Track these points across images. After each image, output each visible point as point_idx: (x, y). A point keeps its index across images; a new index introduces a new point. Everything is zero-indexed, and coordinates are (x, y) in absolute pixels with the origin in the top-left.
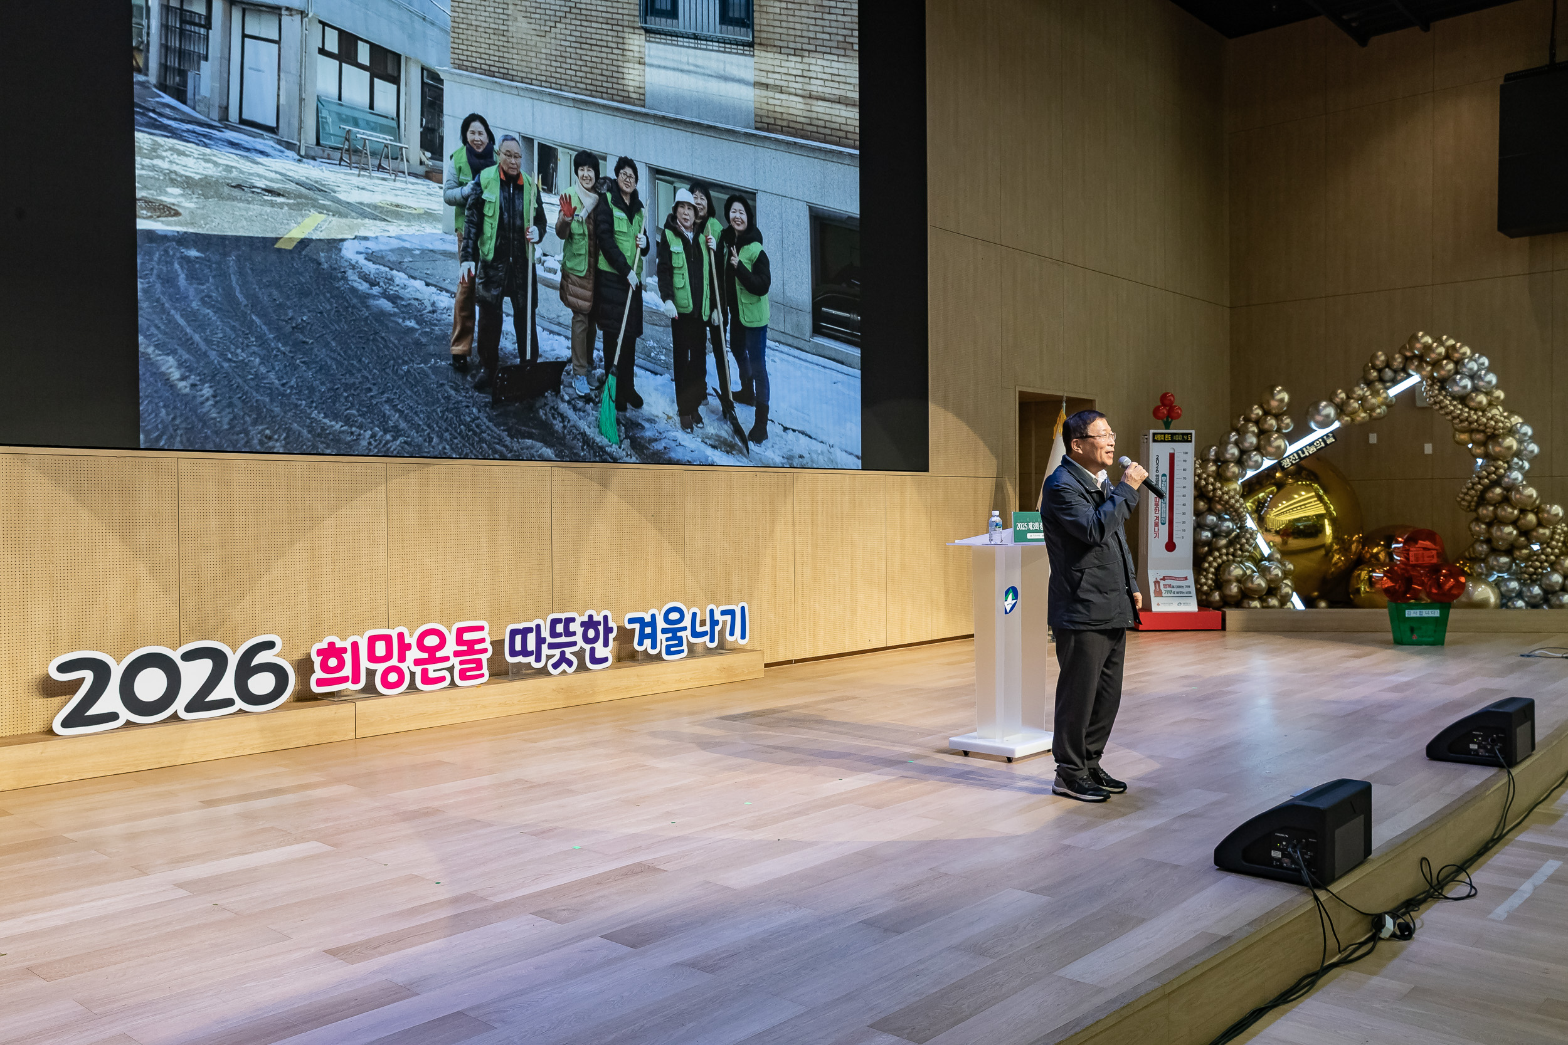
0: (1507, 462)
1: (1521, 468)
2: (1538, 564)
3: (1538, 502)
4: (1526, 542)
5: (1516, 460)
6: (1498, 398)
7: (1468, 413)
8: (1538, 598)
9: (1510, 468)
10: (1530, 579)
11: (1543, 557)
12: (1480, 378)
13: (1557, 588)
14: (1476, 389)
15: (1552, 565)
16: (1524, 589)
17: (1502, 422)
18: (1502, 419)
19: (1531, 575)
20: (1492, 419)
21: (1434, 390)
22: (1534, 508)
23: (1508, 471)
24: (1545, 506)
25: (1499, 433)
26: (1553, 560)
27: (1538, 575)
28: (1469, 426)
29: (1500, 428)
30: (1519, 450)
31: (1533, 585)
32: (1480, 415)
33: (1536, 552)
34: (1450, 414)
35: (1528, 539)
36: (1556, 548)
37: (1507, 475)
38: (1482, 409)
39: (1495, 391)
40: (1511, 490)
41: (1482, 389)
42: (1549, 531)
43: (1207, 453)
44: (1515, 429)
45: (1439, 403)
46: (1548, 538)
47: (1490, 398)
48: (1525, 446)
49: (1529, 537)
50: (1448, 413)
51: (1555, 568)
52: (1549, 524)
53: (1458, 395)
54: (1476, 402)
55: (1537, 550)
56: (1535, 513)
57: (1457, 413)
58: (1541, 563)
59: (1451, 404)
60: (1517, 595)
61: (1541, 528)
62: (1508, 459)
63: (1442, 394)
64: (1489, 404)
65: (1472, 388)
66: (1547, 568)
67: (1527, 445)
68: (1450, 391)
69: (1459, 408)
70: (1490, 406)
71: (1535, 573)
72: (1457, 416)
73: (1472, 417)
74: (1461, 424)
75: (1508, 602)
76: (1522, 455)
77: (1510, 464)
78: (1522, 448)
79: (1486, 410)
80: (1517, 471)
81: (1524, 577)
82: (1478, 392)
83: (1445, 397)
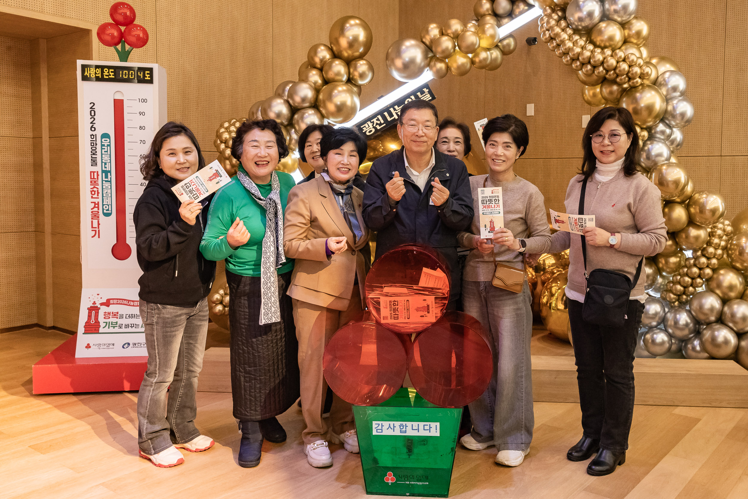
0: (649, 129)
1: (669, 139)
2: (688, 280)
3: (689, 190)
4: (674, 248)
5: (661, 127)
6: (639, 33)
7: (592, 52)
9: (651, 138)
10: (678, 300)
11: (696, 271)
13: (713, 318)
14: (605, 17)
15: (709, 280)
16: (670, 316)
17: (641, 67)
18: (641, 61)
19: (679, 296)
20: (624, 60)
21: (551, 20)
22: (685, 199)
23: (649, 142)
24: (700, 195)
25: (635, 83)
26: (708, 274)
27: (688, 296)
28: (594, 72)
29: (638, 76)
30: (666, 111)
31: (681, 309)
32: (608, 55)
33: (687, 263)
34: (568, 54)
35: (676, 243)
36: (714, 257)
37: (646, 148)
38: (613, 46)
39: (634, 21)
40: (651, 170)
41: (616, 17)
42: (705, 232)
43: (255, 111)
44: (662, 79)
45: (555, 39)
46: (703, 242)
47: (626, 32)
48: (675, 105)
49: (677, 240)
50: (566, 54)
51: (711, 287)
52: (705, 222)
53: (581, 25)
54: (606, 37)
55: (689, 259)
56: (685, 207)
57: (575, 52)
58: (693, 279)
59: (571, 39)
60: (659, 324)
61: (693, 228)
62: (649, 124)
63: (561, 25)
64: (624, 40)
65: (601, 15)
66: (702, 286)
67: (677, 104)
68: (572, 22)
69: (581, 45)
70: (627, 44)
71: (684, 293)
72: (576, 56)
73: (597, 59)
74: (583, 70)
75: (647, 333)
76: (670, 118)
77: (653, 131)
78: (670, 108)
79: (620, 48)
80: (663, 143)
81: (670, 297)
82: (609, 21)
83: (563, 30)
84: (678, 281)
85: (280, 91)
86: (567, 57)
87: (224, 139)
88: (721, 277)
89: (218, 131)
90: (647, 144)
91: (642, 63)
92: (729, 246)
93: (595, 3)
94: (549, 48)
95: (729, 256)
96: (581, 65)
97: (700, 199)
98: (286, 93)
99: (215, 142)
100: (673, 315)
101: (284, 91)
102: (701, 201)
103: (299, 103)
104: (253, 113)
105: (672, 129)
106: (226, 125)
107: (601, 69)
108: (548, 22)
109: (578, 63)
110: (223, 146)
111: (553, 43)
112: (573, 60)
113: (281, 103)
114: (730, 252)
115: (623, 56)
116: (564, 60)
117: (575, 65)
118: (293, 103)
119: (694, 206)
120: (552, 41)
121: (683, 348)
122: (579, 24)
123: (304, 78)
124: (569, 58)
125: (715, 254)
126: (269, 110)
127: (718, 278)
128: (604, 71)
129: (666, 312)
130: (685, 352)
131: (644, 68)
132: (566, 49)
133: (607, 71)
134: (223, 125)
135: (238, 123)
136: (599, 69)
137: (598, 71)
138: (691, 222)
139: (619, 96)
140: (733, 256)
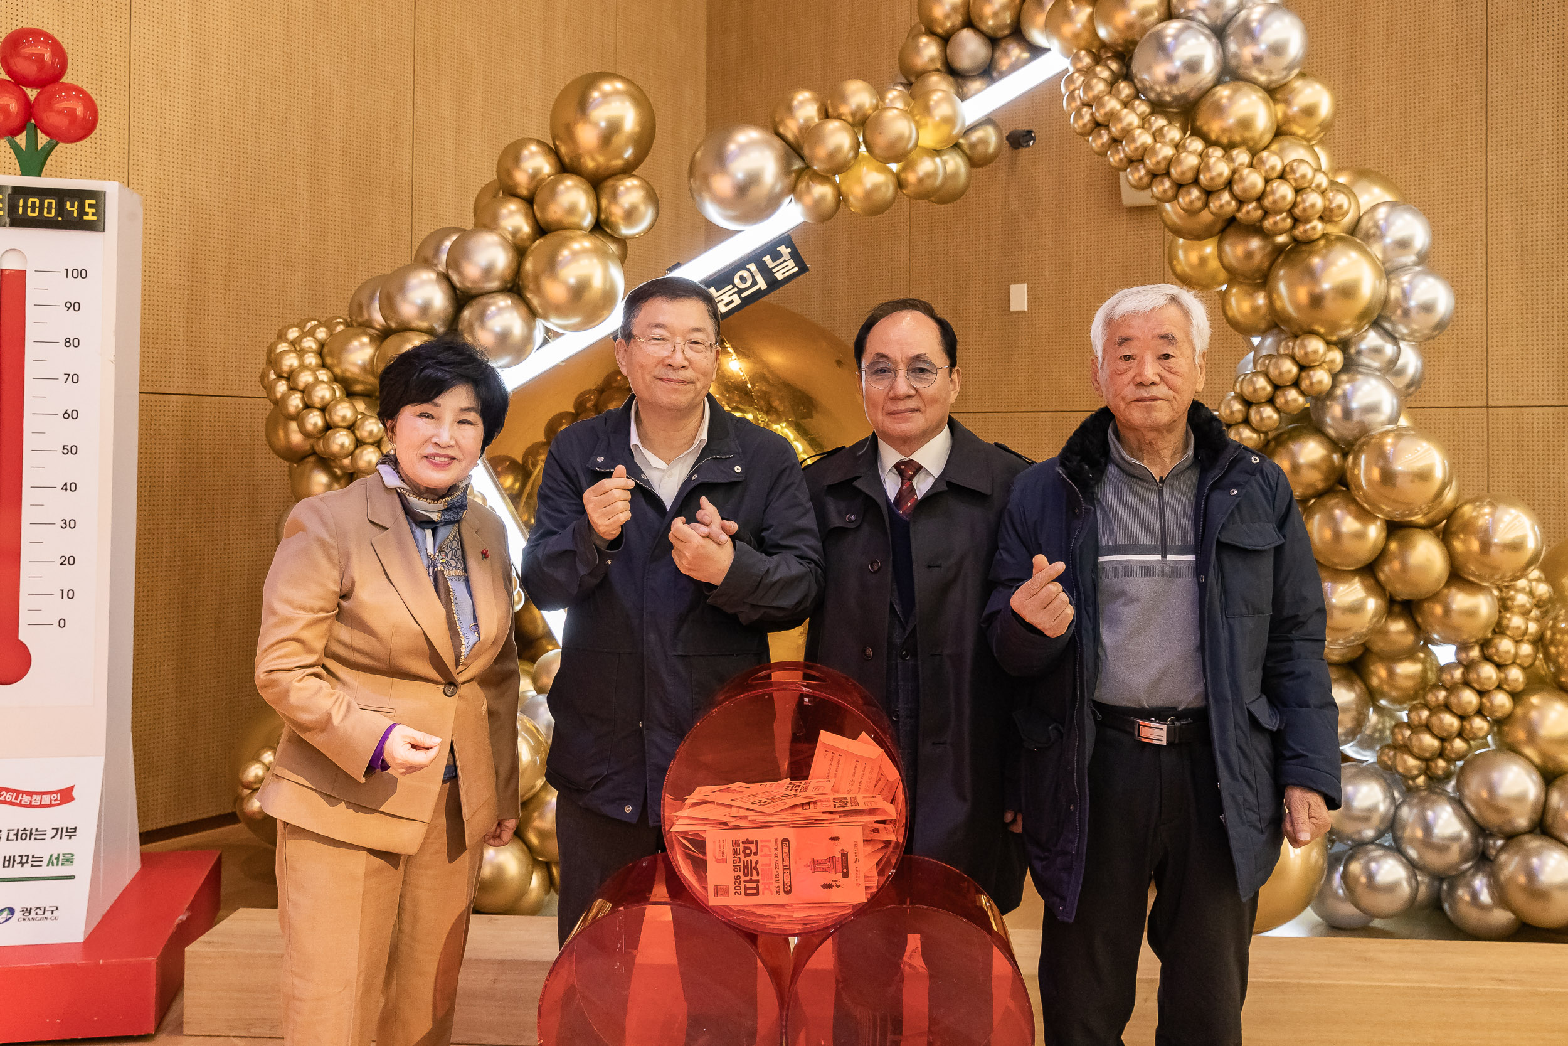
0: (1344, 345)
1: (1391, 368)
2: (1450, 721)
3: (1449, 496)
4: (1410, 639)
5: (1372, 339)
6: (1309, 111)
7: (1201, 155)
8: (1454, 855)
9: (1350, 366)
10: (1427, 771)
11: (1469, 697)
12: (1248, 33)
13: (1522, 822)
14: (1229, 73)
15: (1500, 723)
16: (1408, 814)
17: (1322, 194)
18: (1322, 180)
19: (1428, 761)
20: (1283, 177)
21: (1095, 81)
22: (1437, 518)
23: (1344, 377)
24: (1474, 509)
25: (1310, 233)
26: (1503, 706)
27: (1449, 761)
28: (1206, 205)
29: (1318, 215)
30: (1386, 302)
31: (1434, 797)
32: (1242, 164)
33: (1446, 677)
34: (1142, 161)
35: (1417, 628)
36: (1514, 663)
37: (1339, 392)
38: (1251, 144)
39: (1298, 84)
40: (1356, 447)
41: (1255, 73)
42: (1489, 598)
43: (365, 301)
44: (1370, 224)
45: (1107, 127)
46: (1487, 626)
47: (1280, 110)
48: (1406, 285)
49: (1419, 619)
50: (1134, 161)
51: (1510, 740)
52: (1491, 576)
53: (1169, 93)
54: (1231, 121)
55: (1449, 667)
56: (1437, 536)
57: (1160, 157)
58: (1462, 718)
59: (1146, 126)
60: (1380, 834)
61: (1460, 589)
62: (1345, 333)
63: (1119, 92)
64: (1275, 128)
65: (1218, 69)
66: (1485, 737)
67: (1410, 283)
68: (1147, 84)
69: (1172, 141)
70: (1281, 138)
71: (1441, 754)
72: (1163, 165)
73: (1214, 173)
74: (1181, 200)
75: (1351, 858)
76: (1394, 318)
77: (1353, 351)
78: (1395, 293)
79: (1266, 148)
80: (1377, 377)
81: (1405, 762)
82: (1241, 84)
83: (1125, 105)
84: (1424, 722)
85: (429, 253)
86: (1138, 170)
87: (285, 368)
88: (1534, 714)
89: (271, 350)
90: (1342, 382)
91: (1325, 183)
92: (1549, 633)
93: (1202, 39)
94: (1091, 147)
95: (1548, 657)
96: (1175, 188)
97: (1477, 518)
98: (444, 257)
99: (264, 376)
100: (1415, 811)
101: (437, 251)
102: (1481, 522)
103: (474, 282)
104: (360, 307)
105: (1397, 345)
106: (293, 333)
107: (1226, 197)
108: (1087, 86)
109: (1167, 184)
110: (282, 387)
111: (1100, 136)
112: (1154, 176)
113: (430, 281)
114: (1553, 650)
115: (1279, 167)
116: (1130, 177)
117: (1161, 188)
118: (460, 282)
119: (1461, 536)
120: (1100, 131)
121: (1443, 895)
122: (1166, 89)
123: (486, 221)
124: (1143, 172)
125: (1516, 656)
126: (399, 299)
127: (1526, 717)
128: (1233, 203)
129: (1398, 802)
130: (1451, 907)
131: (1331, 194)
132: (1136, 149)
133: (1241, 202)
134: (286, 335)
135: (323, 329)
136: (1219, 198)
137: (1217, 204)
138: (1457, 576)
139: (1266, 264)
140: (1561, 660)
